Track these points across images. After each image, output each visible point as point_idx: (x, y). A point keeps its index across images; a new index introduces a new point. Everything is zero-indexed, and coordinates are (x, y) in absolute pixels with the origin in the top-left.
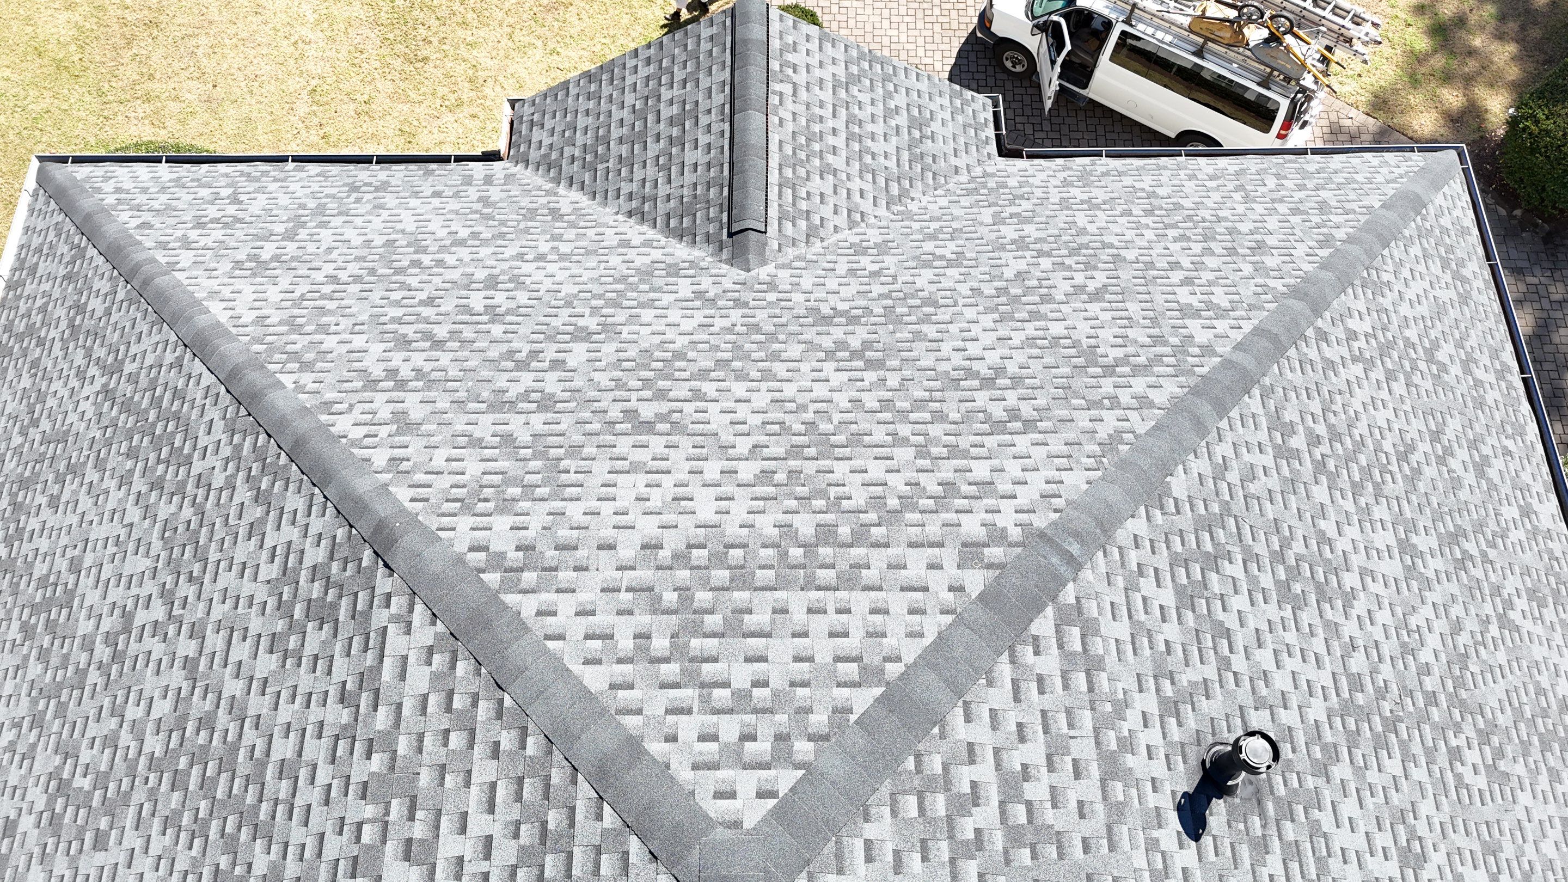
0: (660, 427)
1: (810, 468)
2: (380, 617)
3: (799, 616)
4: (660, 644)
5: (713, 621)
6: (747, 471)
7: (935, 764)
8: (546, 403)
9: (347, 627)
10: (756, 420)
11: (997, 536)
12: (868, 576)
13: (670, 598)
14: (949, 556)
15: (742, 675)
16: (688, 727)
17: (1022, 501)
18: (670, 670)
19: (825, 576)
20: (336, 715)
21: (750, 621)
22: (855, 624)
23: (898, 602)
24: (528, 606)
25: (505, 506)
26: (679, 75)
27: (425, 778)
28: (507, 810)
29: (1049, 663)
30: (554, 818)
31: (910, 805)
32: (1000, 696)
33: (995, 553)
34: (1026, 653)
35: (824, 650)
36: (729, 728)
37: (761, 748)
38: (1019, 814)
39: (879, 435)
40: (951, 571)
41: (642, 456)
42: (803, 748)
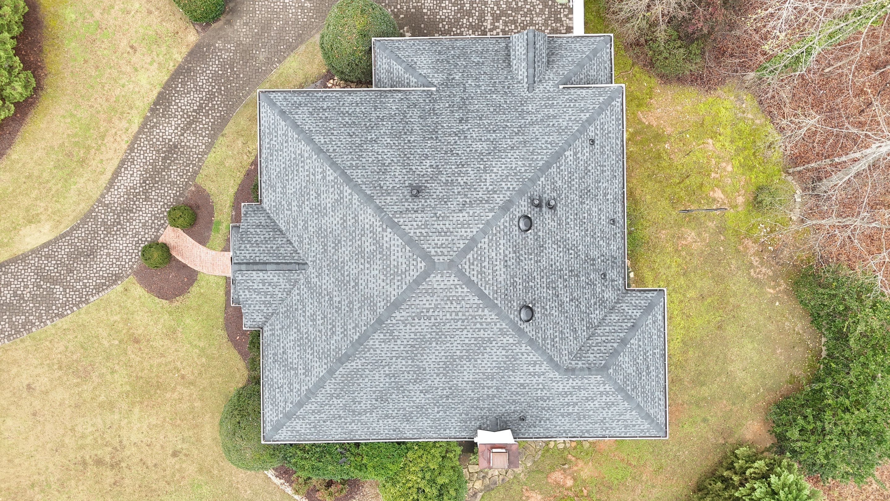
0: (357, 281)
1: (366, 255)
2: (394, 322)
3: (395, 257)
4: (399, 278)
5: (396, 270)
6: (367, 265)
7: (417, 238)
8: (351, 302)
9: (395, 327)
10: (355, 264)
11: (381, 226)
12: (388, 246)
13: (392, 277)
14: (385, 234)
15: (404, 266)
16: (412, 273)
17: (374, 221)
18: (403, 276)
19: (388, 253)
20: (408, 327)
21: (396, 264)
22: (396, 249)
23: (393, 242)
24: (393, 298)
25: (375, 305)
26: (251, 284)
27: (418, 311)
28: (423, 298)
29: (402, 220)
30: (424, 291)
31: (422, 242)
32: (407, 228)
33: (384, 226)
34: (400, 223)
35: (400, 254)
36: (412, 267)
37: (415, 263)
38: (423, 227)
39: (359, 243)
40: (388, 233)
41: (364, 284)
42: (415, 257)
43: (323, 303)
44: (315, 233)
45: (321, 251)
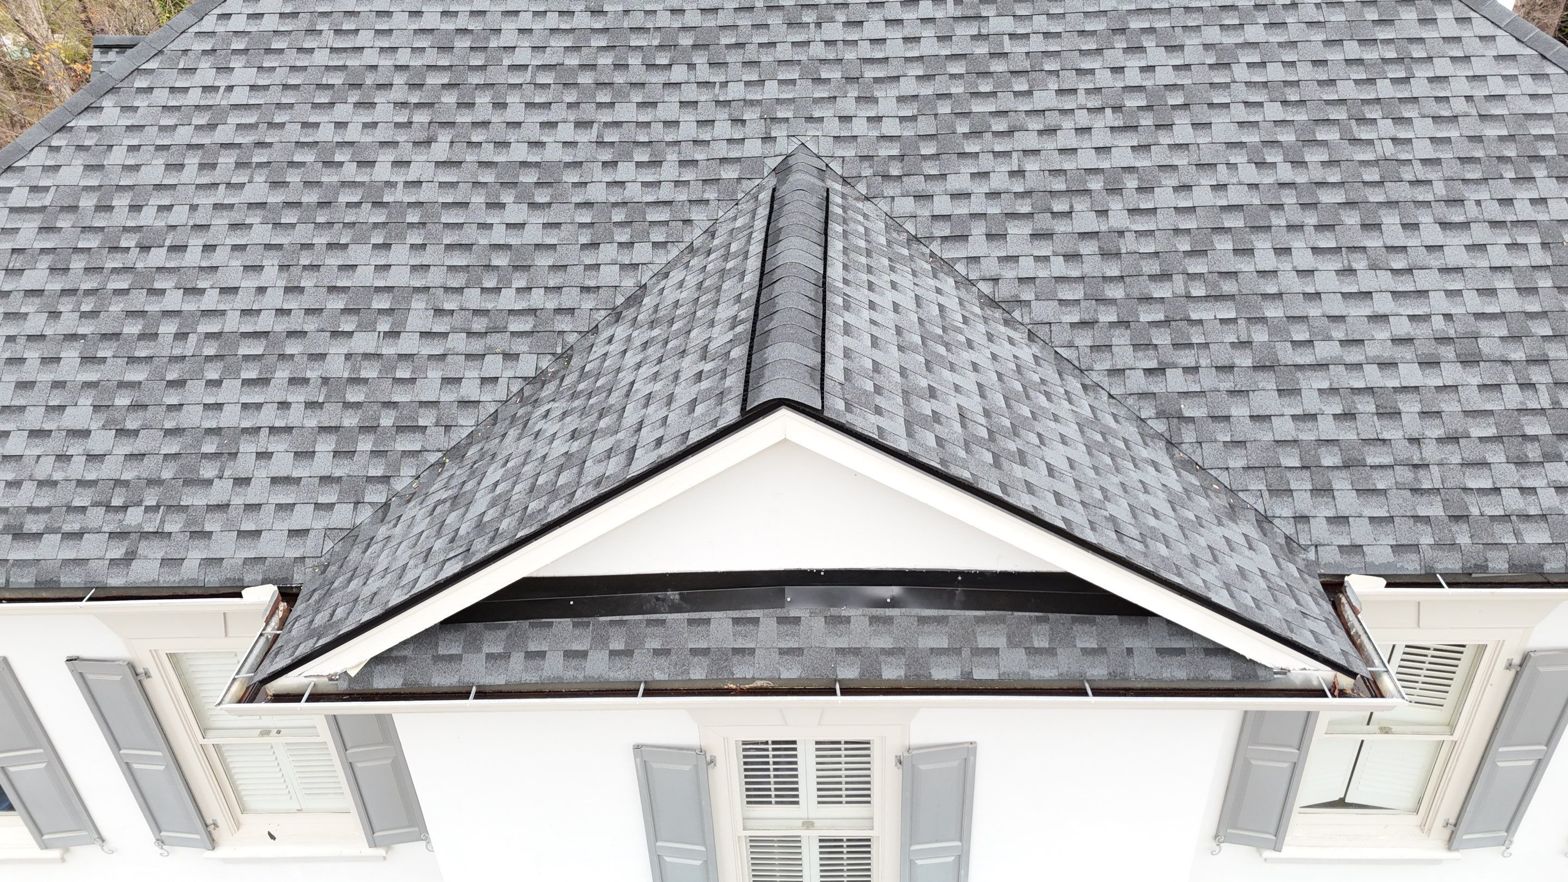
43: (1037, 44)
44: (588, 112)
45: (704, 73)
